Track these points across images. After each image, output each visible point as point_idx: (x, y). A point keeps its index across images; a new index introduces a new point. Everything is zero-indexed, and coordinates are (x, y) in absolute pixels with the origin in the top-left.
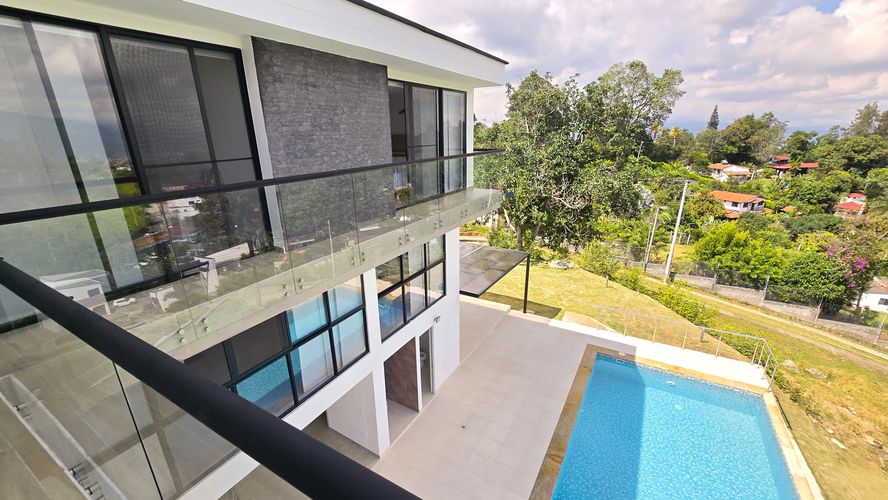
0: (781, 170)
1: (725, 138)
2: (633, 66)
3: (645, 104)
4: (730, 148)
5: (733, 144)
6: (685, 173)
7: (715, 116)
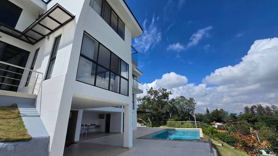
0: (231, 124)
1: (212, 115)
2: (181, 97)
3: (187, 106)
4: (215, 118)
5: (215, 117)
6: (205, 125)
7: (207, 110)
